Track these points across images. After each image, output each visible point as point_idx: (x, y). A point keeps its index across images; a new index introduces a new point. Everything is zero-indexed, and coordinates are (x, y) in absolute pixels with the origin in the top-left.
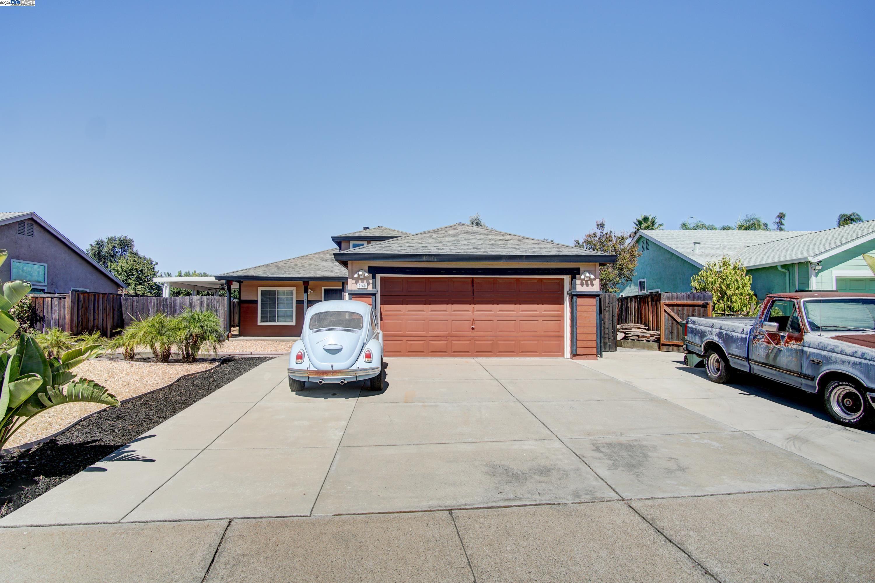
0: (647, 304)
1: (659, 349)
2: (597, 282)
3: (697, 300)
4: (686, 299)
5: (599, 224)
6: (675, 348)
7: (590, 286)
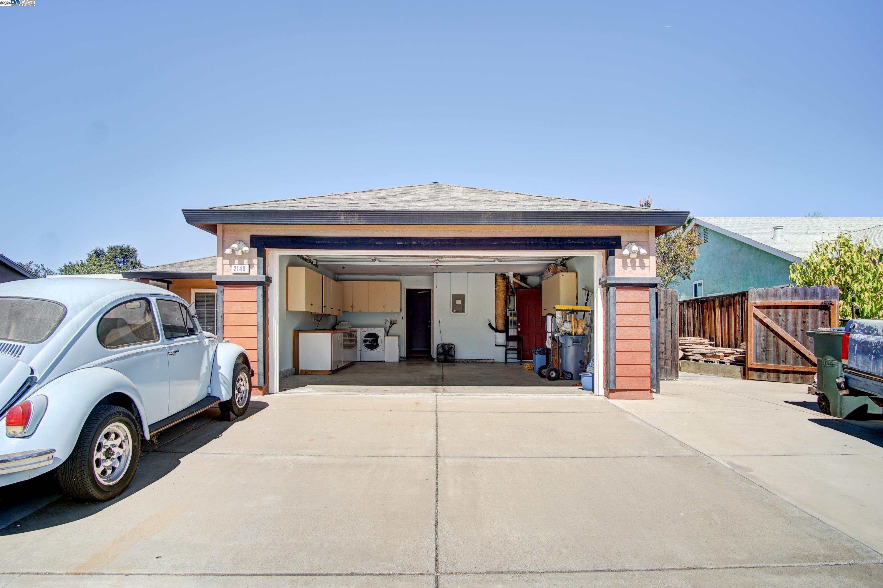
0: (712, 311)
1: (744, 375)
2: (651, 262)
3: (811, 298)
4: (792, 296)
5: (643, 203)
6: (772, 375)
7: (638, 268)
